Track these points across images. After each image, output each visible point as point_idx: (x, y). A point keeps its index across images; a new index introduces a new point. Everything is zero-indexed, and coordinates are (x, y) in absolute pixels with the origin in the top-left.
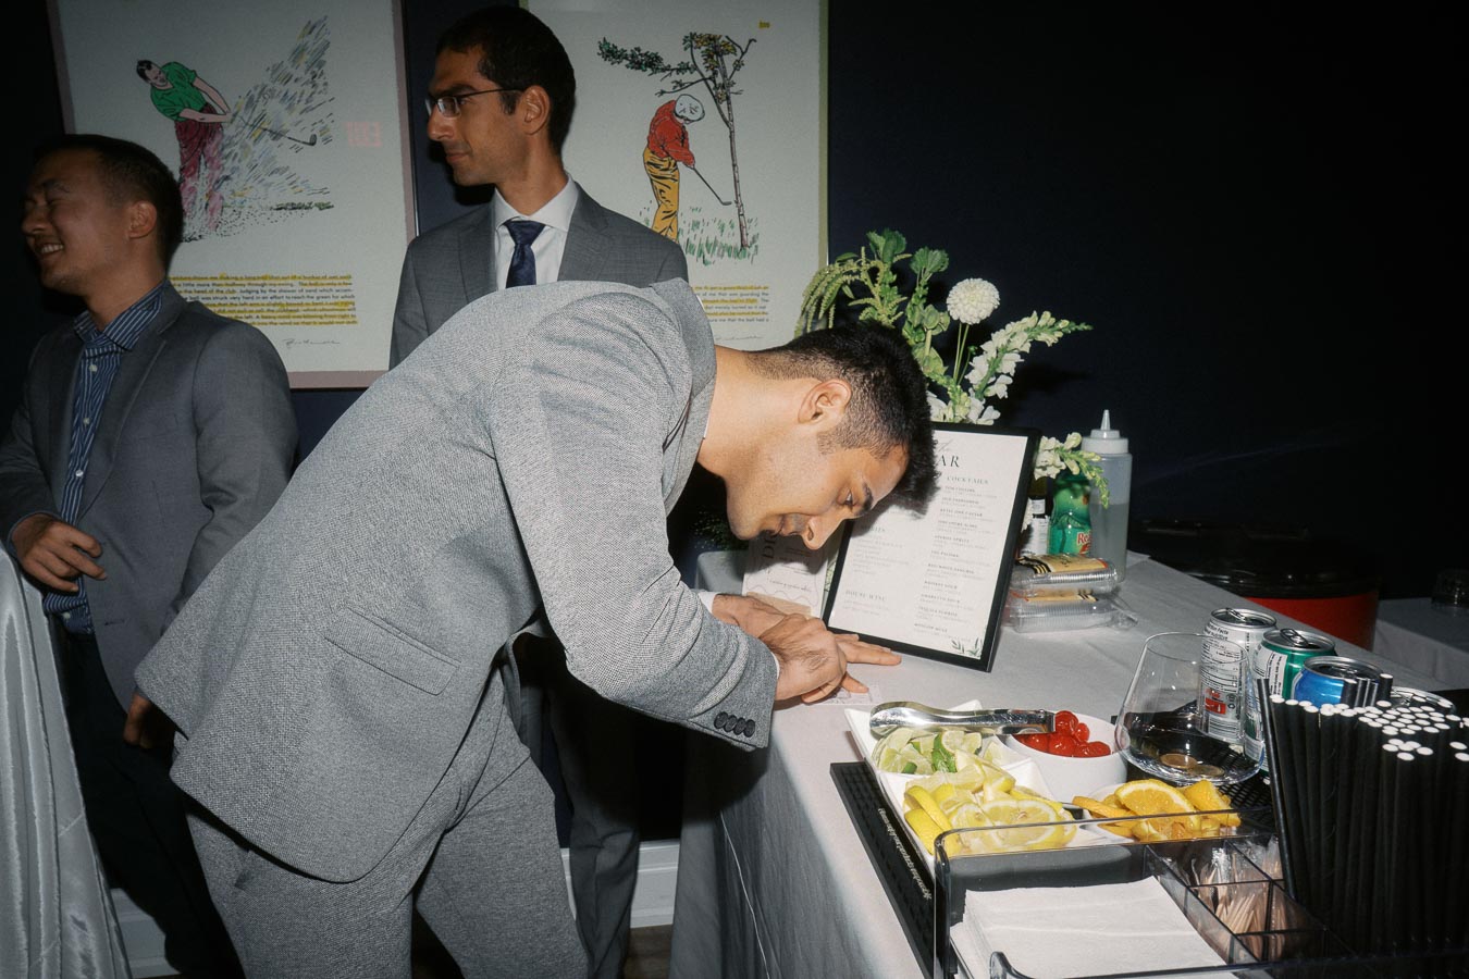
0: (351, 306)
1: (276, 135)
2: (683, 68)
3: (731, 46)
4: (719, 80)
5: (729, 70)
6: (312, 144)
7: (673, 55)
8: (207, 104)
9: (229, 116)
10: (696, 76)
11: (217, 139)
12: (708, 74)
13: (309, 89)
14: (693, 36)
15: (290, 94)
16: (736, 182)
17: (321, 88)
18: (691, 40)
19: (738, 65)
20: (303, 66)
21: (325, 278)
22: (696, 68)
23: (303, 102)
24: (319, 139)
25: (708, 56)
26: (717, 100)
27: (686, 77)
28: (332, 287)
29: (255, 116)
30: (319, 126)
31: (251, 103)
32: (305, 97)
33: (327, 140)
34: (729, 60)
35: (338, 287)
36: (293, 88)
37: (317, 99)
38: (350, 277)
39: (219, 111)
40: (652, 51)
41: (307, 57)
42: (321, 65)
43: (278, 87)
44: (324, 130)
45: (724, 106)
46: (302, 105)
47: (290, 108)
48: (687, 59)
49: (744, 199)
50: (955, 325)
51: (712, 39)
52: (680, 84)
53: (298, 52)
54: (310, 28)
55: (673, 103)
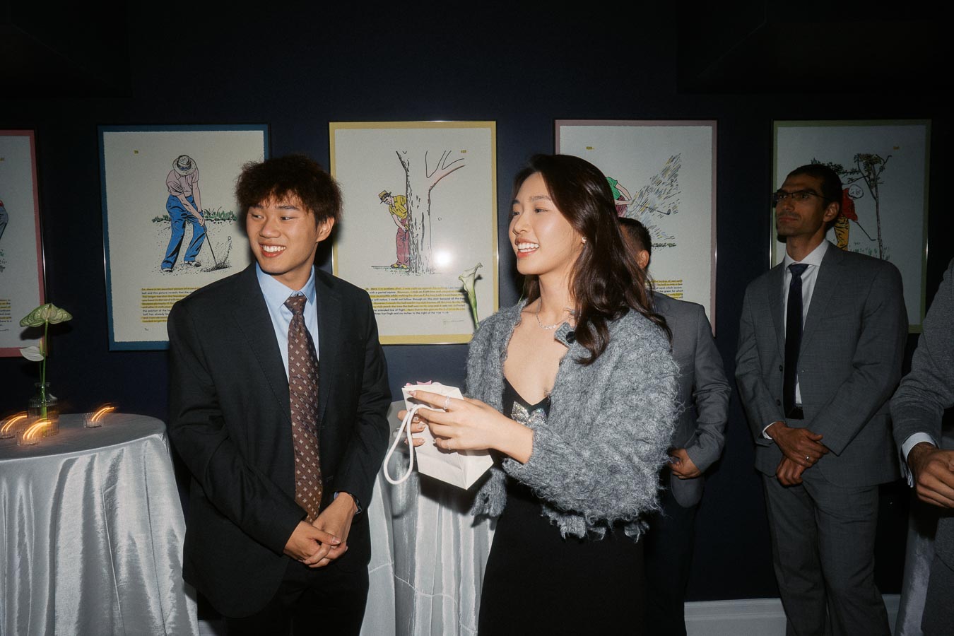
0: (681, 296)
1: (652, 210)
2: (853, 172)
3: (878, 160)
4: (872, 177)
5: (877, 170)
6: (668, 214)
7: (848, 165)
8: (621, 196)
9: (631, 202)
10: (860, 175)
11: (624, 212)
12: (866, 174)
13: (669, 187)
14: (859, 155)
15: (660, 190)
16: (879, 228)
17: (675, 187)
18: (858, 158)
19: (882, 169)
20: (667, 177)
21: (669, 281)
22: (860, 171)
23: (666, 193)
24: (672, 212)
25: (866, 165)
26: (870, 187)
27: (855, 176)
28: (673, 286)
29: (643, 201)
30: (673, 205)
31: (641, 195)
32: (667, 191)
33: (676, 212)
34: (877, 167)
35: (676, 286)
36: (662, 187)
37: (673, 192)
38: (681, 281)
39: (626, 199)
40: (838, 163)
41: (669, 173)
42: (676, 176)
43: (655, 186)
44: (675, 207)
45: (874, 190)
46: (665, 196)
47: (659, 196)
48: (855, 166)
49: (883, 237)
51: (869, 157)
52: (852, 180)
53: (665, 171)
54: (672, 159)
55: (847, 190)
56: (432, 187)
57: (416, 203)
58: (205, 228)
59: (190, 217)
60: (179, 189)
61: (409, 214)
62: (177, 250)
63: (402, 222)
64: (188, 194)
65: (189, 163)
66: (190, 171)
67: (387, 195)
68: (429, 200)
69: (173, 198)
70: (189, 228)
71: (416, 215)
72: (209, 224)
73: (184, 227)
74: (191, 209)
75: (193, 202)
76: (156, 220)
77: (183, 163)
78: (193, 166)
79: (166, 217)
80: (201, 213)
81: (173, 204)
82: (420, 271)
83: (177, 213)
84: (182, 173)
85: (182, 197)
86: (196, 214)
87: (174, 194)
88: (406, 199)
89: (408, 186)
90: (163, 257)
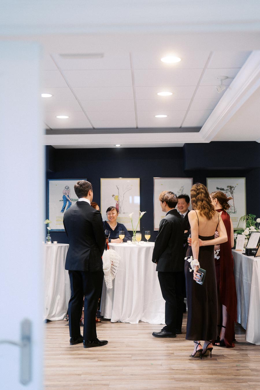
2: (227, 190)
3: (233, 187)
4: (232, 191)
5: (233, 190)
7: (226, 188)
10: (228, 191)
12: (230, 191)
14: (228, 186)
16: (234, 204)
18: (228, 187)
19: (234, 189)
22: (228, 190)
25: (230, 188)
26: (231, 194)
27: (227, 191)
34: (233, 189)
40: (223, 188)
45: (232, 194)
48: (227, 189)
49: (235, 206)
50: (257, 223)
51: (231, 186)
52: (227, 192)
53: (180, 190)
54: (182, 187)
55: (225, 194)
56: (124, 193)
57: (120, 197)
58: (71, 203)
59: (68, 200)
60: (66, 194)
61: (119, 200)
62: (65, 208)
63: (117, 202)
64: (67, 195)
65: (68, 188)
66: (68, 189)
67: (114, 195)
68: (124, 197)
69: (64, 196)
70: (68, 203)
71: (120, 200)
72: (72, 202)
73: (66, 202)
74: (68, 198)
75: (69, 197)
76: (60, 201)
77: (67, 188)
78: (69, 188)
79: (62, 200)
80: (71, 199)
81: (64, 197)
82: (121, 213)
83: (65, 199)
84: (67, 190)
85: (66, 196)
86: (69, 199)
87: (64, 195)
88: (118, 197)
89: (119, 193)
90: (61, 209)
